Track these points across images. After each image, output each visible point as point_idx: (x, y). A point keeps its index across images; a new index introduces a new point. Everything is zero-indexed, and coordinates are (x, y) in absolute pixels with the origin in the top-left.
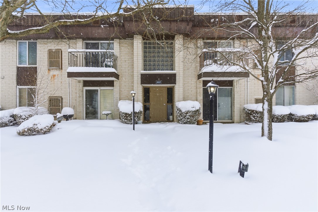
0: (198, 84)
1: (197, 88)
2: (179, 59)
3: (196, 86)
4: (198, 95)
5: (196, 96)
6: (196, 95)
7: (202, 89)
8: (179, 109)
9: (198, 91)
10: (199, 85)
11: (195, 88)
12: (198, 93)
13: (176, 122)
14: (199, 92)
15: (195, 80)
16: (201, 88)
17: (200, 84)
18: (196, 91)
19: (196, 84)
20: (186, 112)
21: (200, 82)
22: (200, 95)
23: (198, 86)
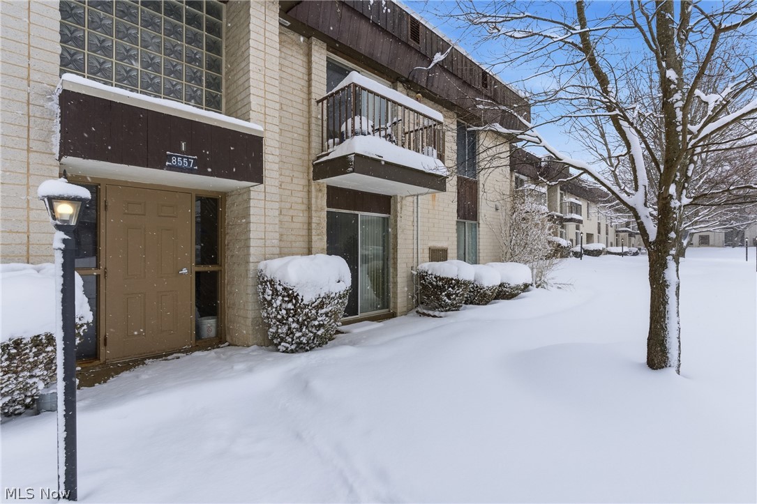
0: (314, 193)
1: (309, 208)
2: (265, 82)
3: (305, 201)
4: (314, 232)
5: (306, 239)
6: (305, 232)
7: (324, 214)
8: (285, 289)
9: (314, 220)
10: (317, 197)
11: (304, 207)
12: (314, 226)
13: (255, 347)
14: (318, 224)
15: (304, 182)
16: (322, 209)
17: (320, 194)
18: (305, 219)
19: (305, 194)
20: (318, 301)
21: (320, 190)
22: (318, 235)
23: (313, 201)
